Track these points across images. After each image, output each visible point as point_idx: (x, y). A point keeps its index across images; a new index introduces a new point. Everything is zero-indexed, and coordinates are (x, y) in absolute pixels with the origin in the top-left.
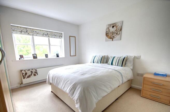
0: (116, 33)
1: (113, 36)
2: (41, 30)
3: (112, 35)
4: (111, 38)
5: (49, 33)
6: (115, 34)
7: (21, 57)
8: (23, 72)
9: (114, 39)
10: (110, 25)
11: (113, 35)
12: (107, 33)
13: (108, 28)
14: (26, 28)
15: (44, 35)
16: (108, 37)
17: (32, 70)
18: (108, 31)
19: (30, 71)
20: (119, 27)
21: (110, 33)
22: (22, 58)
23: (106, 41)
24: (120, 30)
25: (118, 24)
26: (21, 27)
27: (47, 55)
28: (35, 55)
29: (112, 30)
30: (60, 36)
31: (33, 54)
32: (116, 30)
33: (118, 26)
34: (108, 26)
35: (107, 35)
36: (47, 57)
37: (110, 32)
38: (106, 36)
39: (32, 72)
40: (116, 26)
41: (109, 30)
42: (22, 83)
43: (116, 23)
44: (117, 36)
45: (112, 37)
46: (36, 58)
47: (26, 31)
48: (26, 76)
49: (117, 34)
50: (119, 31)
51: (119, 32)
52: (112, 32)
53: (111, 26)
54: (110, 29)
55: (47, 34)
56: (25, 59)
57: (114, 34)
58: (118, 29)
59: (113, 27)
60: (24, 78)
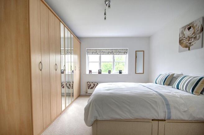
0: (194, 36)
1: (190, 43)
2: (107, 49)
3: (187, 41)
4: (186, 47)
5: (114, 51)
6: (193, 39)
7: (90, 71)
8: (89, 83)
9: (190, 47)
10: (184, 28)
11: (190, 41)
12: (181, 39)
13: (182, 33)
14: (96, 50)
15: (109, 53)
16: (181, 46)
17: (95, 83)
18: (182, 36)
19: (93, 83)
20: (198, 28)
21: (185, 39)
22: (90, 73)
23: (180, 51)
24: (199, 31)
25: (196, 23)
26: (93, 50)
27: (110, 71)
28: (100, 71)
29: (188, 33)
30: (125, 53)
31: (99, 70)
32: (194, 33)
33: (196, 26)
34: (181, 30)
35: (181, 42)
36: (110, 73)
37: (185, 37)
38: (180, 45)
39: (94, 84)
40: (193, 27)
41: (184, 35)
42: (87, 92)
43: (193, 22)
44: (195, 42)
45: (189, 45)
46: (101, 73)
47: (95, 52)
48: (90, 87)
49: (195, 38)
50: (198, 34)
51: (198, 36)
52: (189, 37)
53: (187, 28)
54: (185, 33)
55: (111, 52)
56: (92, 73)
57: (191, 39)
58: (197, 31)
59: (189, 29)
60: (89, 88)
